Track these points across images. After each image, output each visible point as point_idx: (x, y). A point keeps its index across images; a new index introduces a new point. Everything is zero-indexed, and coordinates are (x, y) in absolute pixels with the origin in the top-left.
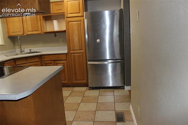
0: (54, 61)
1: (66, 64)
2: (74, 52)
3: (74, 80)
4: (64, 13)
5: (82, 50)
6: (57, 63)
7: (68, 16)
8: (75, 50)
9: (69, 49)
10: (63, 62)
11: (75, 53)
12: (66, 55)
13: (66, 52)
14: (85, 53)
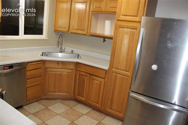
0: (91, 74)
1: (103, 84)
2: (117, 71)
3: (108, 107)
4: (116, 12)
5: (128, 71)
6: (93, 78)
7: (120, 19)
8: (118, 69)
9: (111, 66)
10: (100, 80)
11: (117, 73)
12: (106, 72)
13: (106, 68)
14: (131, 77)
